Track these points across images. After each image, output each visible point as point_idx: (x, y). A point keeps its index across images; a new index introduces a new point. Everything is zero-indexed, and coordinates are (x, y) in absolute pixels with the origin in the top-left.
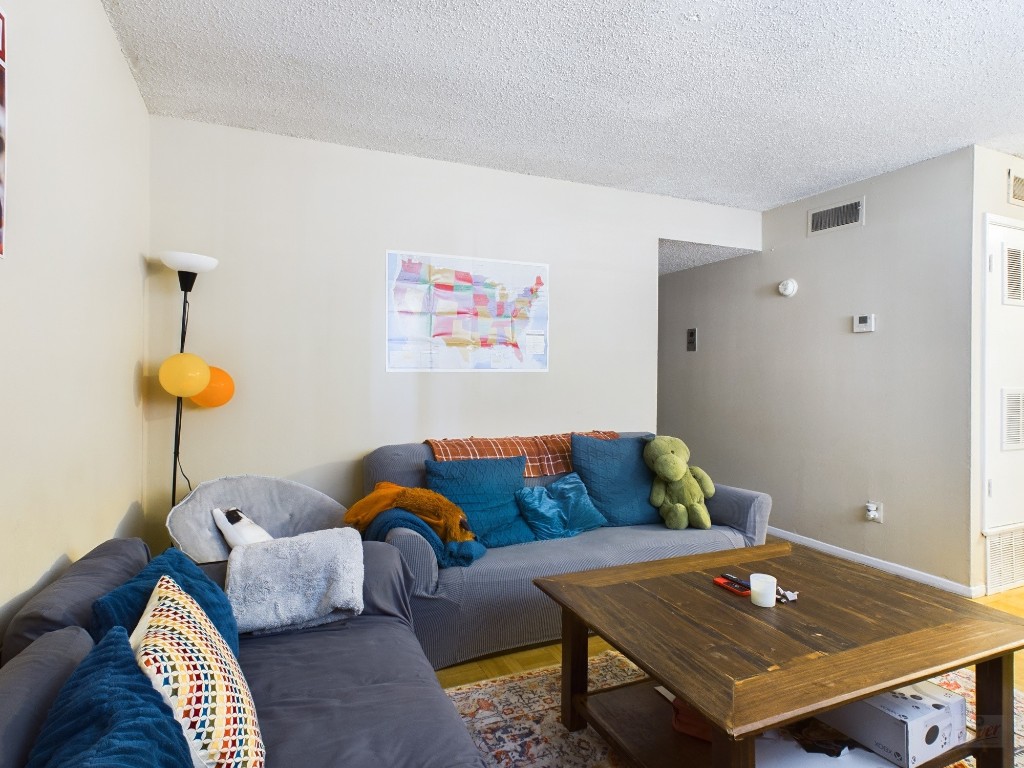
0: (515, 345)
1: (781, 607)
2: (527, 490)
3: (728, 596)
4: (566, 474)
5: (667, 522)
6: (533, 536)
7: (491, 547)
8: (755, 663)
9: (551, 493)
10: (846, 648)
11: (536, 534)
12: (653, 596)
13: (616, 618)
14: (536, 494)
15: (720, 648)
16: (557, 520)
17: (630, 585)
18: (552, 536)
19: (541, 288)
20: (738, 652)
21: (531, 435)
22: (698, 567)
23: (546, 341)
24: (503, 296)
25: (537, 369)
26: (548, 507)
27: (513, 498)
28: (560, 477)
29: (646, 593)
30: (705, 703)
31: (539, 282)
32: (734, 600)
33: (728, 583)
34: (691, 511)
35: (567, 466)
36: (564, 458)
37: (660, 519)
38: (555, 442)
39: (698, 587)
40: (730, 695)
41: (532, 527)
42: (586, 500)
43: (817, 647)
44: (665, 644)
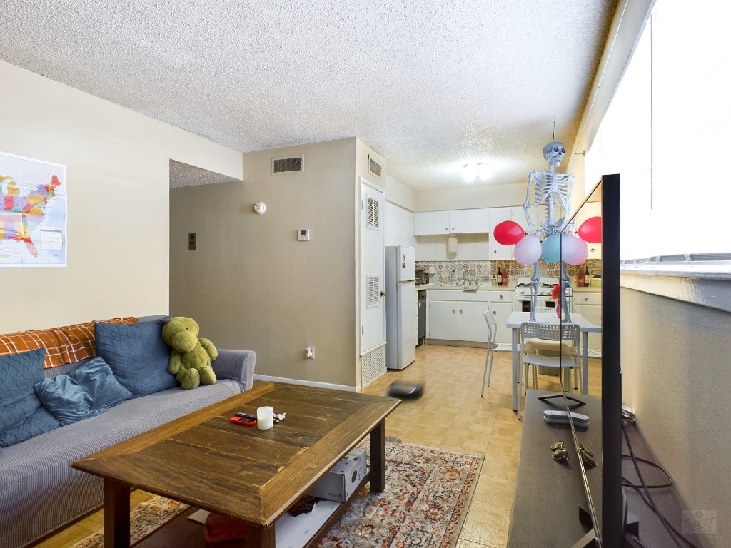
0: (28, 241)
1: (277, 426)
2: (48, 381)
3: (242, 428)
4: (90, 359)
5: (183, 385)
6: (58, 423)
7: (7, 446)
8: (269, 469)
9: (75, 379)
10: (317, 440)
11: (60, 421)
12: (188, 445)
13: (161, 472)
14: (59, 382)
15: (245, 468)
16: (83, 401)
17: (167, 441)
18: (78, 419)
19: (58, 188)
20: (258, 466)
21: (49, 326)
22: (216, 413)
23: (63, 239)
24: (12, 190)
25: (54, 263)
26: (73, 393)
27: (32, 391)
28: (83, 363)
29: (182, 444)
30: (244, 512)
31: (55, 181)
32: (246, 430)
33: (240, 420)
34: (202, 372)
35: (89, 351)
36: (87, 345)
37: (177, 383)
38: (76, 331)
39: (220, 428)
40: (259, 499)
41: (55, 415)
42: (112, 380)
43: (302, 446)
44: (205, 479)
